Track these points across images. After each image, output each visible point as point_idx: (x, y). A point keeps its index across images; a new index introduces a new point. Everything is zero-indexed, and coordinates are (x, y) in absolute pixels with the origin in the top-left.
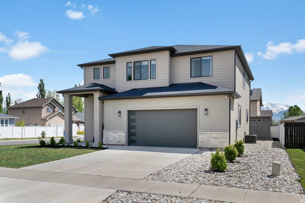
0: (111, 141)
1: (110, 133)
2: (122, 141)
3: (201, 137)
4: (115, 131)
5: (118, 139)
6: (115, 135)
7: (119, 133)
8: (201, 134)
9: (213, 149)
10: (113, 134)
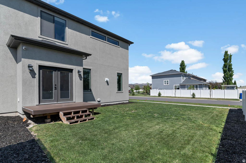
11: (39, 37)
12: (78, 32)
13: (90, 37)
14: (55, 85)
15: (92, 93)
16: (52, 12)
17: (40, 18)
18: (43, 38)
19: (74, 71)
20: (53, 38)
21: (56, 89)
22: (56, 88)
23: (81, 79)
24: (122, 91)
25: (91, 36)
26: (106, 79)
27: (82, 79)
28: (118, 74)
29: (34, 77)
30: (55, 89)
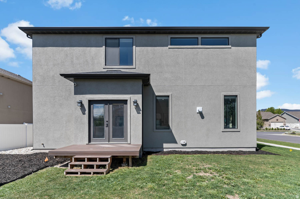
11: (104, 68)
12: (149, 47)
13: (169, 48)
14: (106, 122)
15: (171, 132)
16: (116, 34)
17: (105, 46)
18: (107, 68)
19: (128, 102)
20: (118, 65)
21: (108, 127)
22: (107, 125)
23: (138, 112)
24: (237, 128)
25: (170, 46)
26: (199, 109)
27: (141, 112)
28: (226, 98)
29: (84, 114)
30: (106, 127)
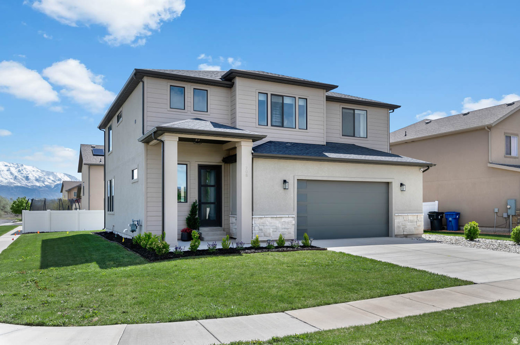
0: (270, 234)
1: (267, 219)
2: (290, 233)
3: (398, 220)
4: (278, 216)
5: (283, 230)
6: (277, 223)
7: (283, 220)
8: (397, 217)
9: (408, 236)
10: (274, 221)
